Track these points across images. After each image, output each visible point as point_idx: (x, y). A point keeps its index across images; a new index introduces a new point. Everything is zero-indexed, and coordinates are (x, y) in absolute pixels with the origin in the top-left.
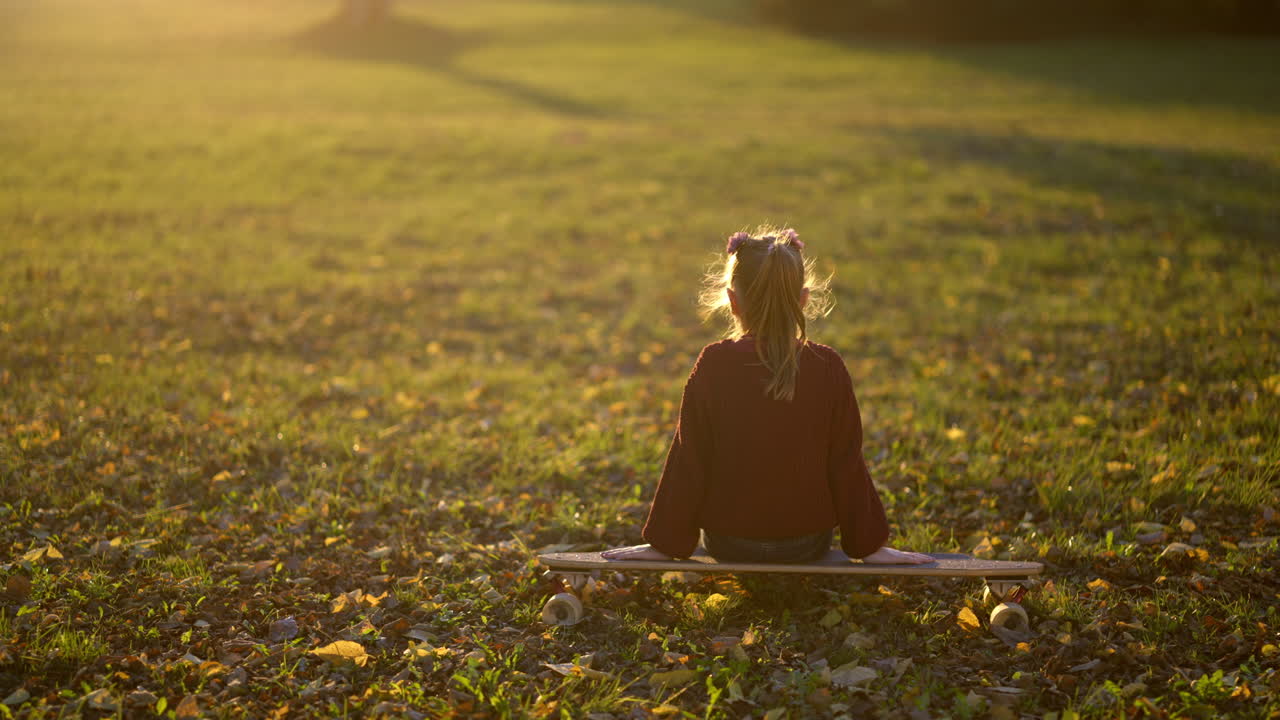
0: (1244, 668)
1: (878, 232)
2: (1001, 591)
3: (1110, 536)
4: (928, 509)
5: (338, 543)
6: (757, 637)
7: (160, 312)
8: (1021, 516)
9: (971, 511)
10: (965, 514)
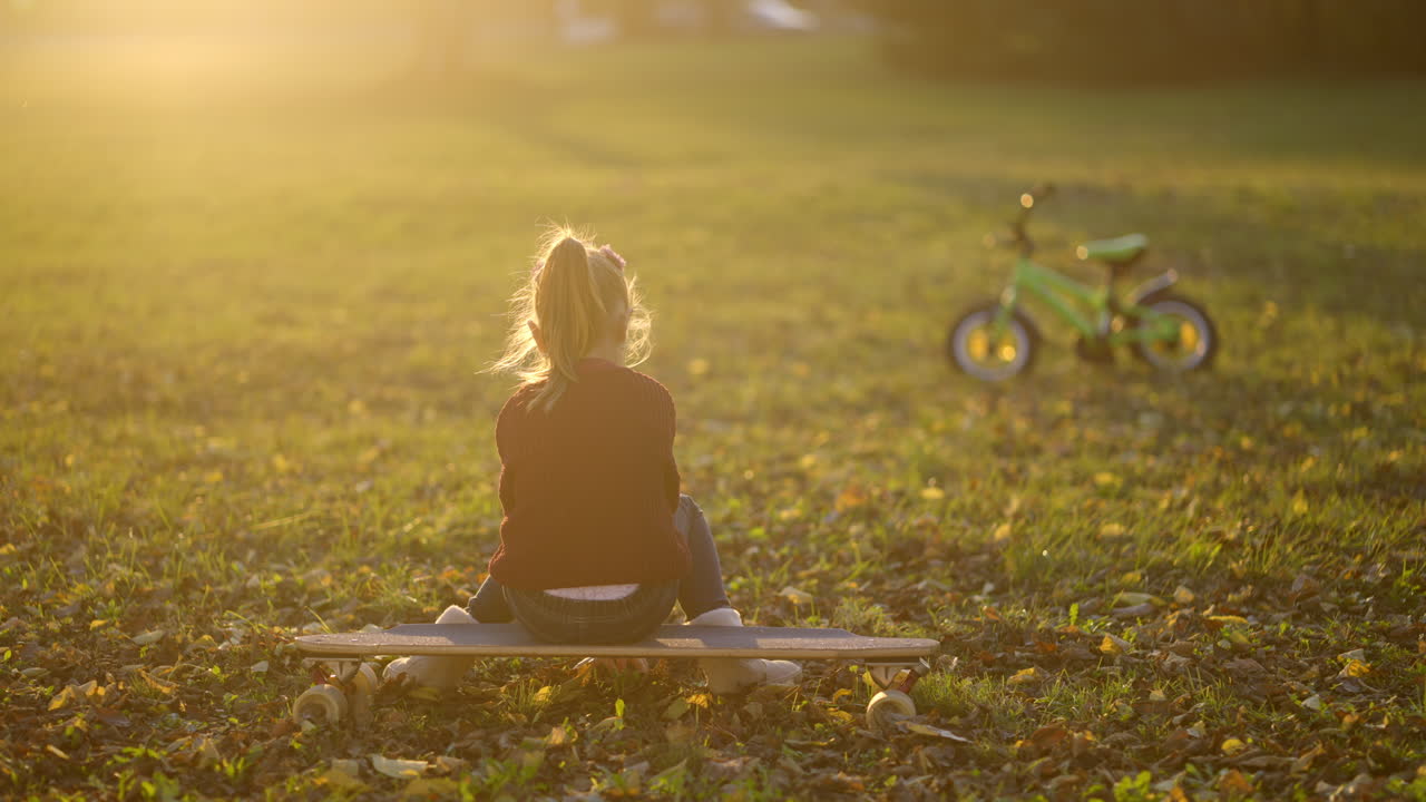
0: (1190, 768)
1: (942, 279)
2: (887, 677)
3: (1074, 609)
4: (863, 578)
5: (105, 627)
6: (569, 734)
7: (48, 371)
8: (979, 588)
9: (918, 580)
10: (909, 584)
